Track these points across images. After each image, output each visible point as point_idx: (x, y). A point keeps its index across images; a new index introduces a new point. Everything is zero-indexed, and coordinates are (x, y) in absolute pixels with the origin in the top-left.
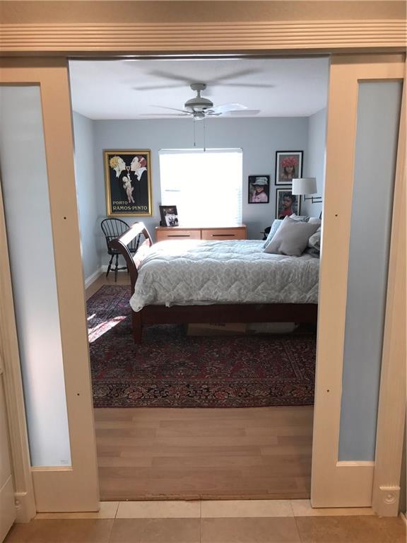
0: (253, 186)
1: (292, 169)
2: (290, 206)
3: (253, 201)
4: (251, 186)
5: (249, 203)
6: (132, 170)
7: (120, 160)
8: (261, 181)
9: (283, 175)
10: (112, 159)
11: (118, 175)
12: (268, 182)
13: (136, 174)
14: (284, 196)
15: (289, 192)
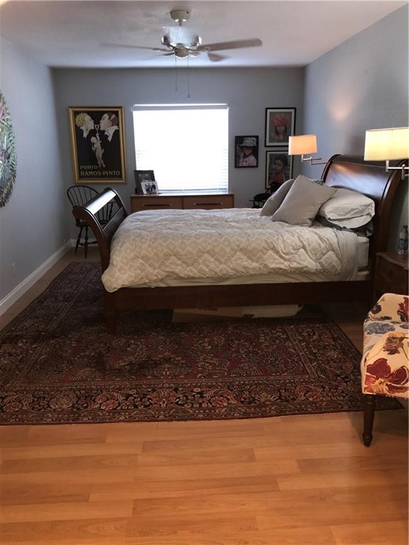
0: (242, 148)
1: (284, 128)
2: (282, 170)
3: (241, 165)
5: (236, 167)
6: (101, 129)
8: (248, 143)
9: (273, 134)
10: (78, 117)
11: (85, 135)
12: (257, 143)
13: (106, 133)
14: (276, 158)
15: (281, 155)
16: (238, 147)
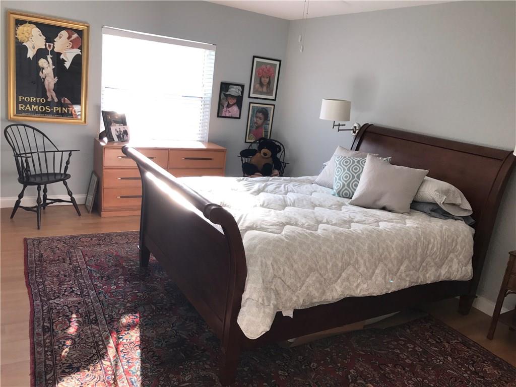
0: (226, 96)
1: (267, 80)
2: (262, 124)
3: (223, 115)
4: (223, 96)
5: (218, 116)
6: (56, 50)
7: (36, 31)
8: (234, 91)
9: (258, 86)
10: (21, 28)
12: (242, 92)
13: (62, 57)
14: (257, 112)
15: (263, 108)
16: (222, 94)
